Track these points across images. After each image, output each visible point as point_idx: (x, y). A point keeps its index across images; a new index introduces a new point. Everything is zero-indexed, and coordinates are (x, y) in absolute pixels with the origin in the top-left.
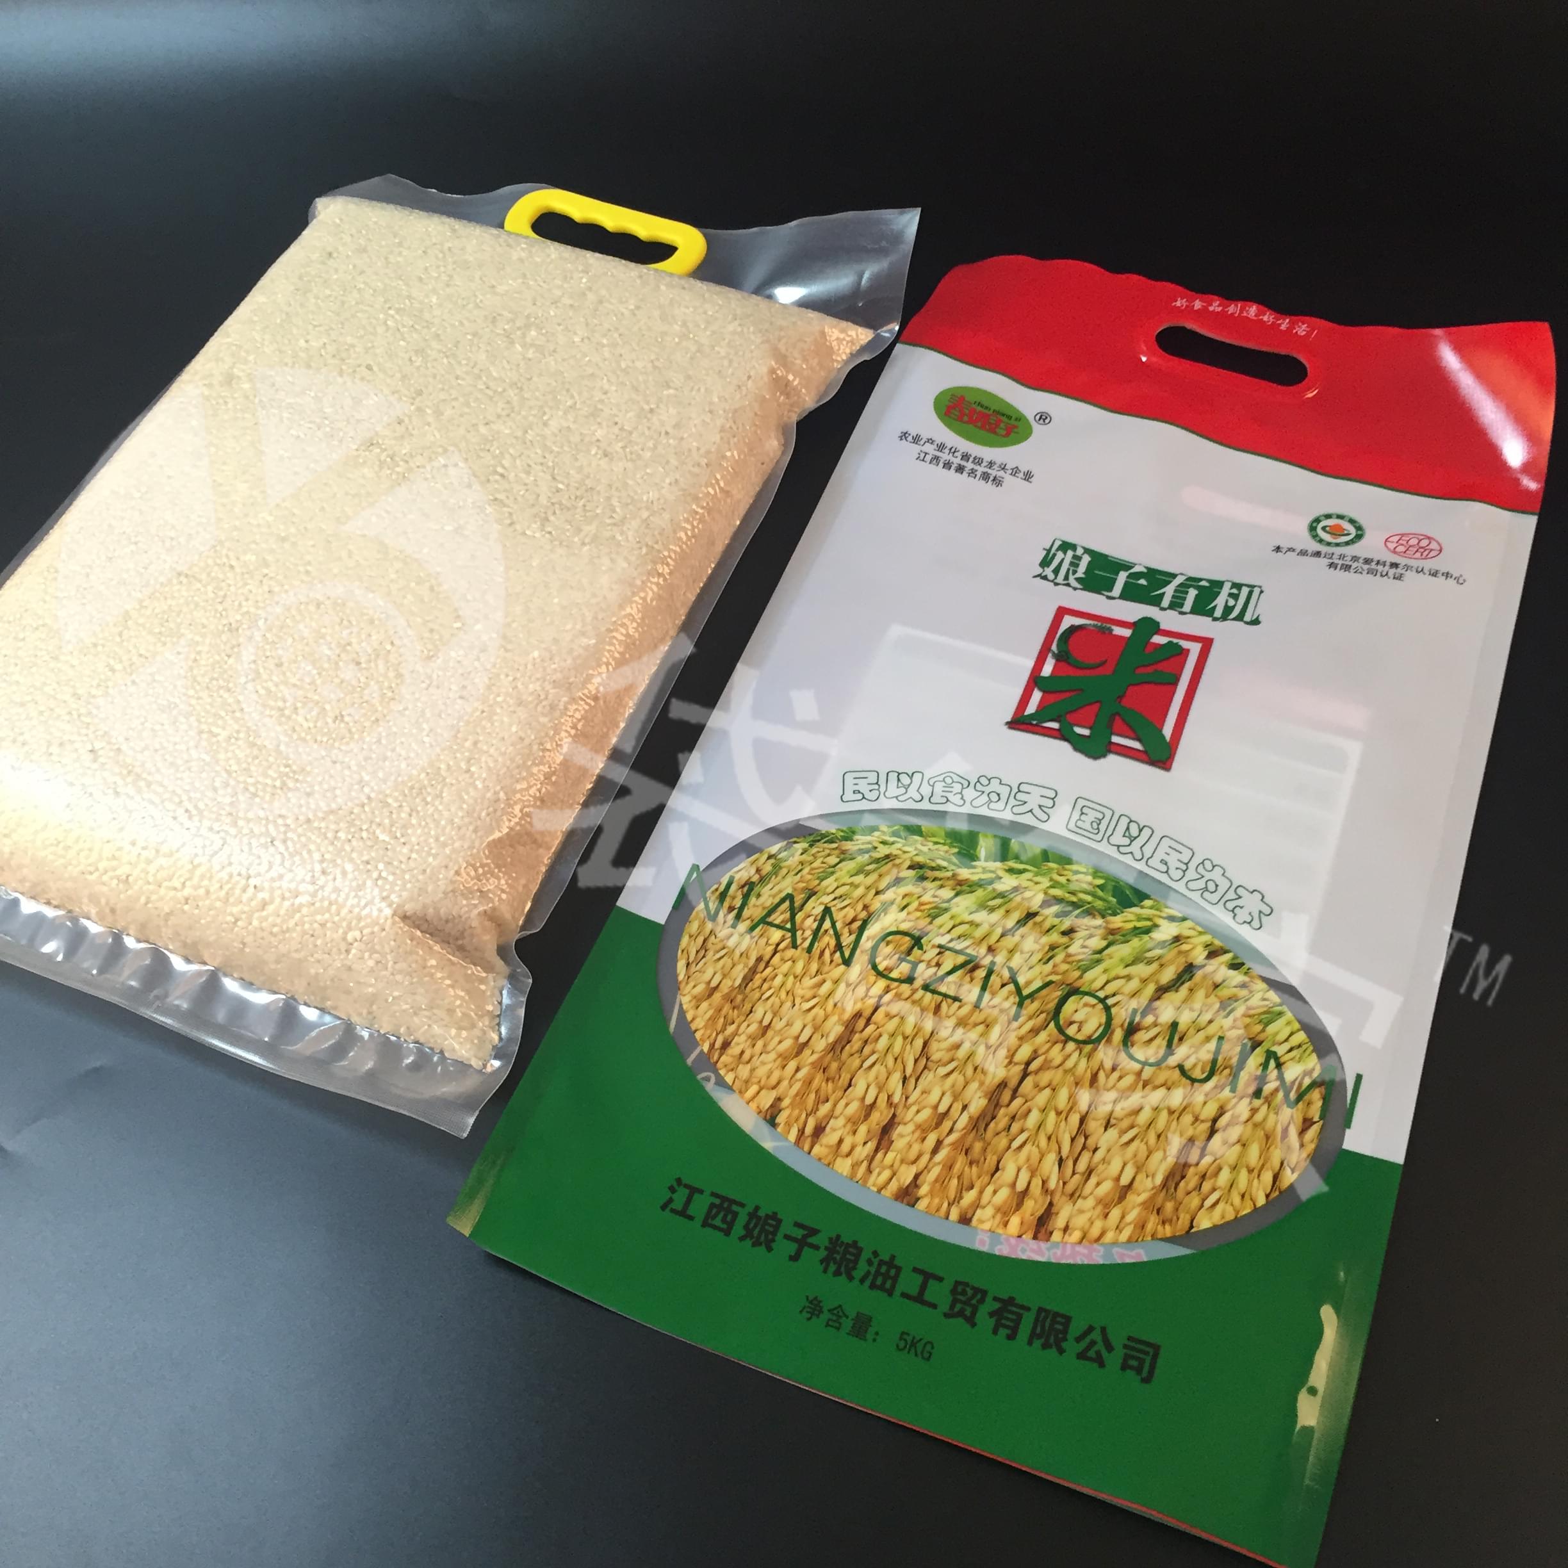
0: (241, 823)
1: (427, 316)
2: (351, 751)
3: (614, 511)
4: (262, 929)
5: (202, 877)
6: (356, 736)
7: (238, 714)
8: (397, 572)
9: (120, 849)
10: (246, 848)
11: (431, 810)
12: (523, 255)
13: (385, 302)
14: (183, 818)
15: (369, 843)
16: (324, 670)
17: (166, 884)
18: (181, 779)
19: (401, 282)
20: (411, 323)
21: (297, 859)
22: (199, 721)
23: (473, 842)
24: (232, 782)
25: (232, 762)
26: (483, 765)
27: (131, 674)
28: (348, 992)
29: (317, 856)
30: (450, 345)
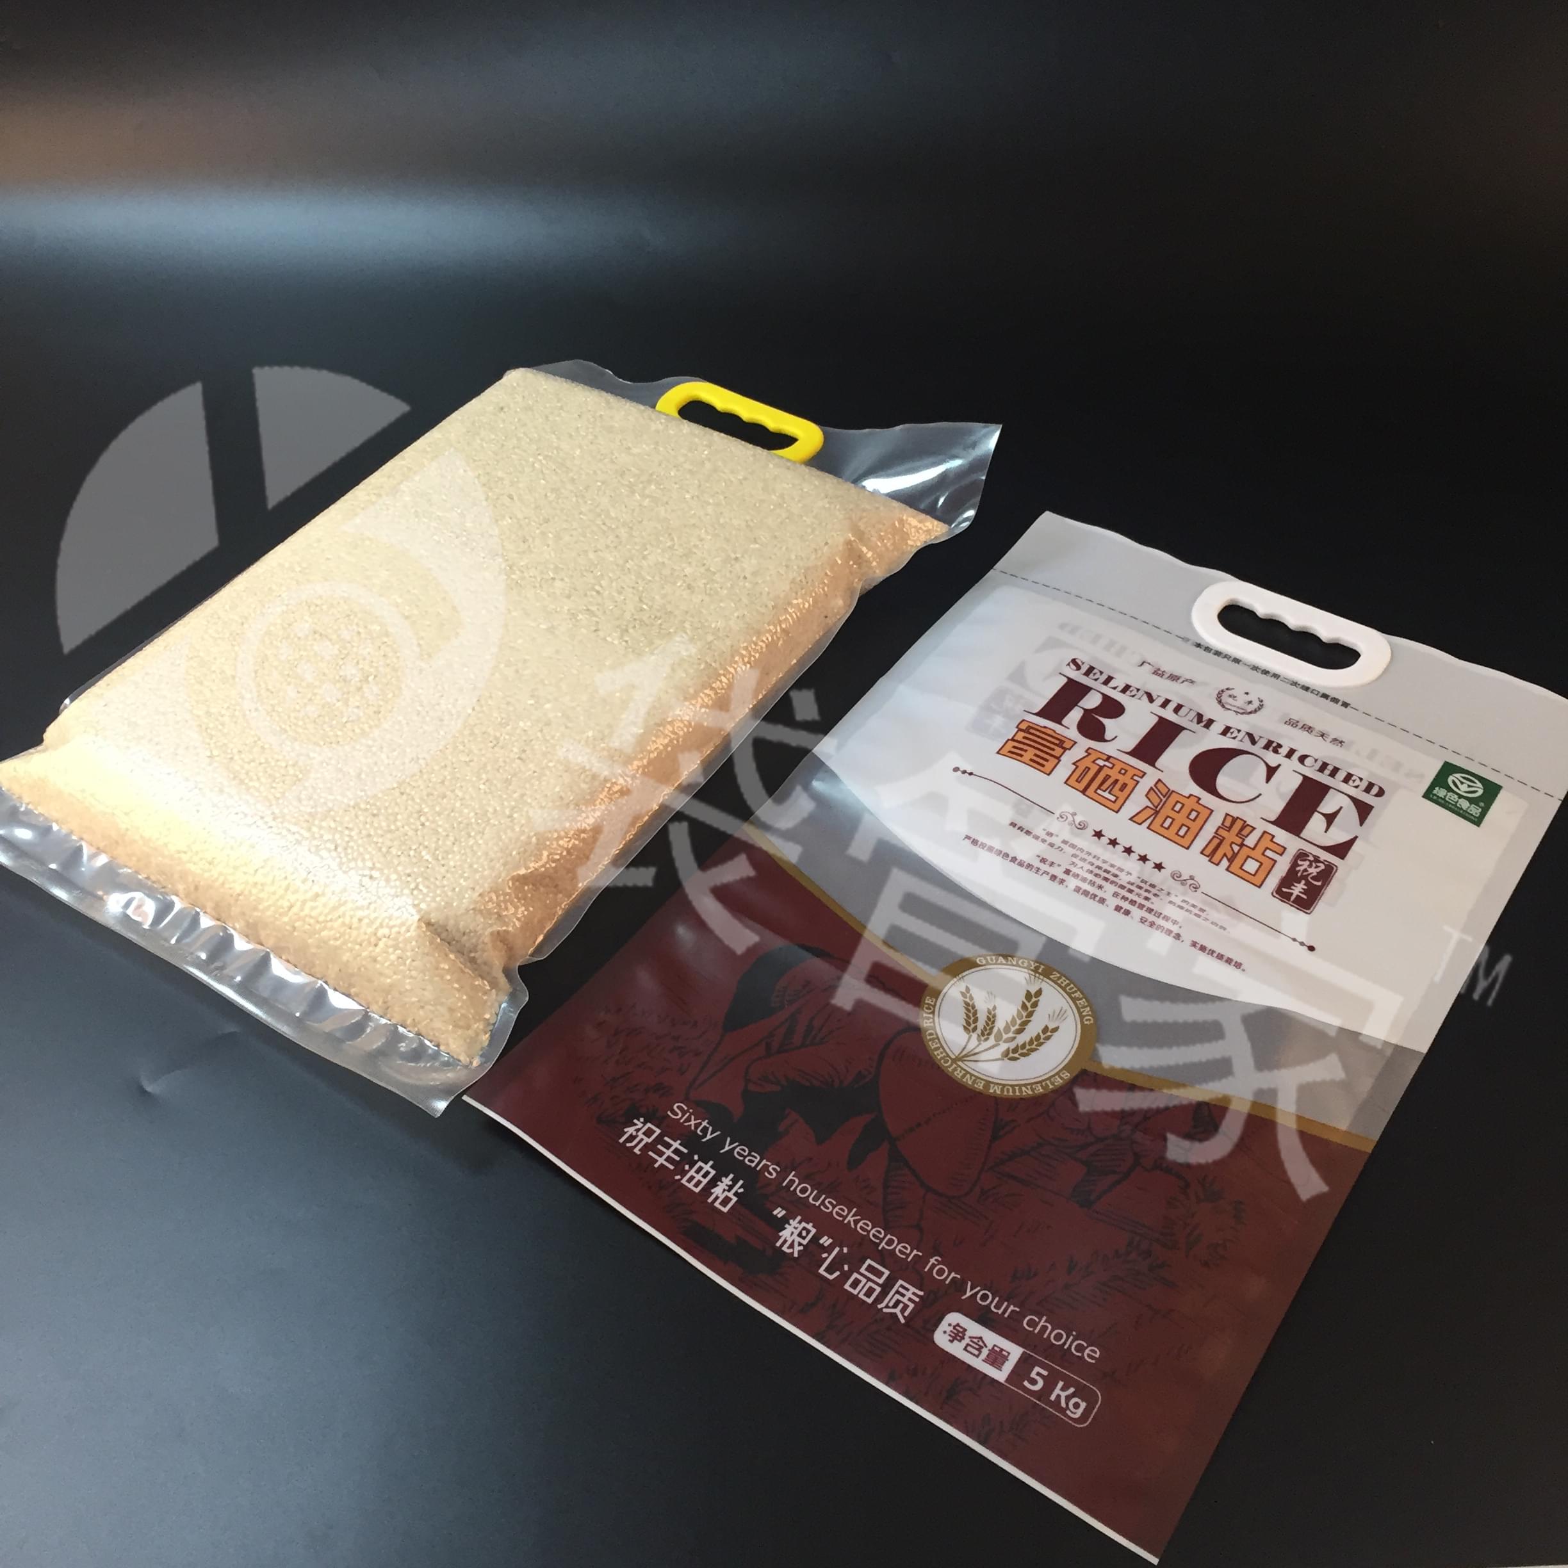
1: (568, 464)
4: (311, 917)
6: (425, 777)
10: (313, 849)
11: (471, 842)
12: (661, 427)
13: (537, 450)
14: (269, 819)
15: (414, 860)
17: (242, 869)
19: (553, 436)
20: (554, 467)
21: (352, 865)
23: (500, 873)
26: (524, 813)
28: (370, 981)
29: (369, 864)
30: (581, 488)
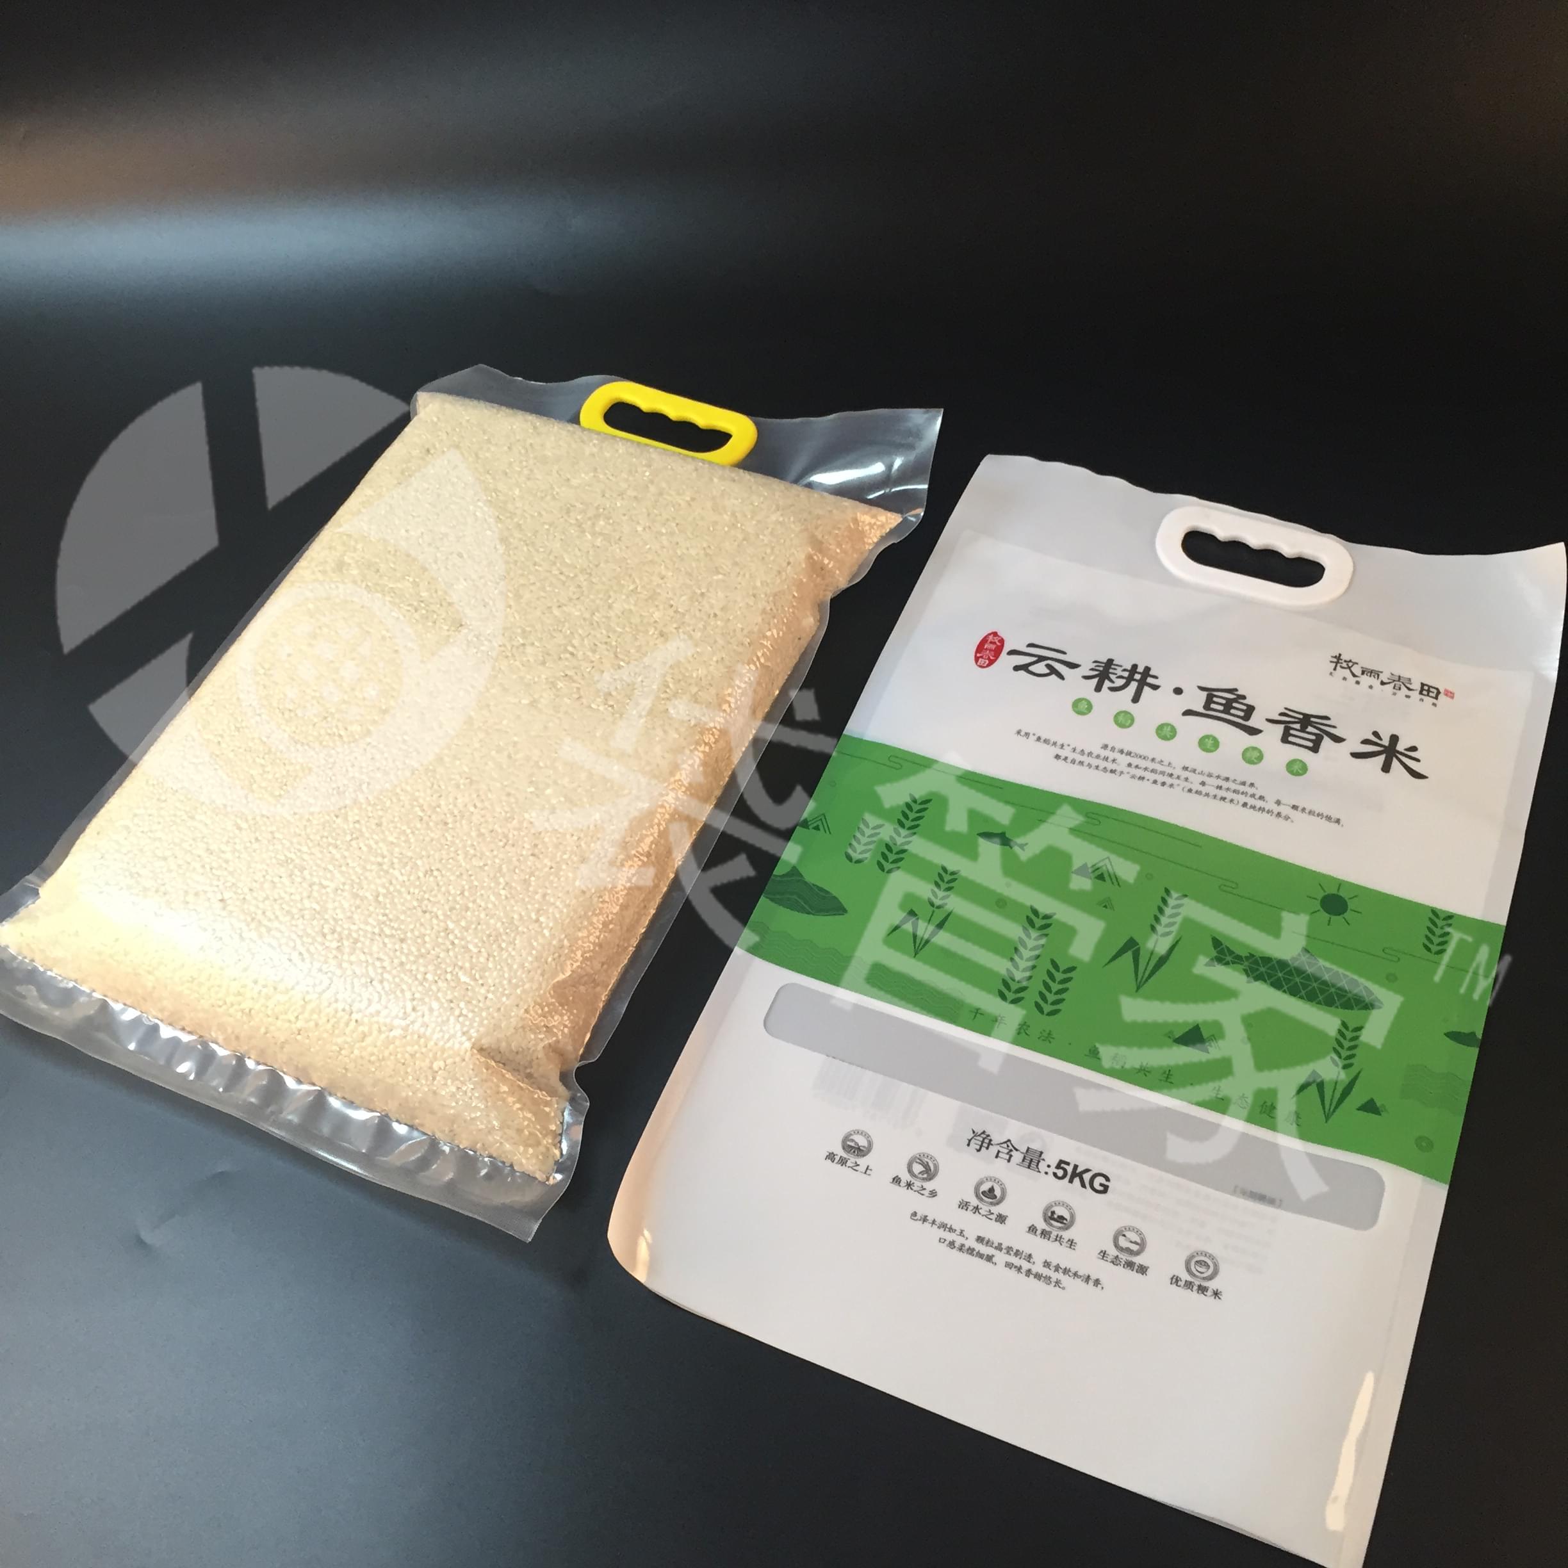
0: (345, 965)
1: (510, 507)
2: (439, 902)
3: (668, 687)
4: (362, 1057)
5: (313, 1011)
7: (344, 869)
8: (481, 741)
9: (244, 986)
10: (349, 987)
11: (505, 955)
12: (595, 450)
14: (297, 960)
15: (453, 984)
16: (417, 829)
17: (281, 1017)
18: (296, 926)
19: (488, 476)
20: (496, 514)
21: (392, 996)
22: (311, 875)
23: (540, 984)
24: (339, 929)
25: (338, 911)
26: (550, 915)
27: (255, 832)
28: (432, 1112)
29: (408, 995)
30: (529, 535)
